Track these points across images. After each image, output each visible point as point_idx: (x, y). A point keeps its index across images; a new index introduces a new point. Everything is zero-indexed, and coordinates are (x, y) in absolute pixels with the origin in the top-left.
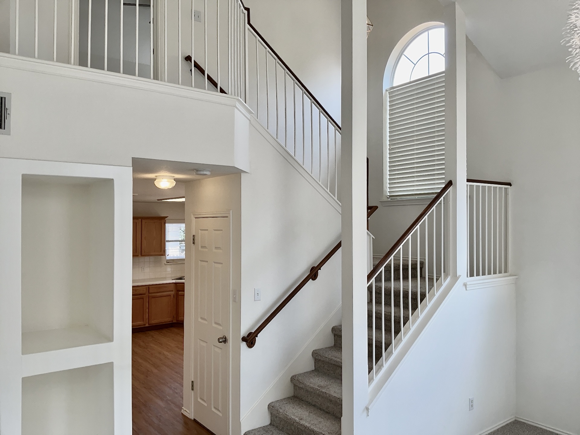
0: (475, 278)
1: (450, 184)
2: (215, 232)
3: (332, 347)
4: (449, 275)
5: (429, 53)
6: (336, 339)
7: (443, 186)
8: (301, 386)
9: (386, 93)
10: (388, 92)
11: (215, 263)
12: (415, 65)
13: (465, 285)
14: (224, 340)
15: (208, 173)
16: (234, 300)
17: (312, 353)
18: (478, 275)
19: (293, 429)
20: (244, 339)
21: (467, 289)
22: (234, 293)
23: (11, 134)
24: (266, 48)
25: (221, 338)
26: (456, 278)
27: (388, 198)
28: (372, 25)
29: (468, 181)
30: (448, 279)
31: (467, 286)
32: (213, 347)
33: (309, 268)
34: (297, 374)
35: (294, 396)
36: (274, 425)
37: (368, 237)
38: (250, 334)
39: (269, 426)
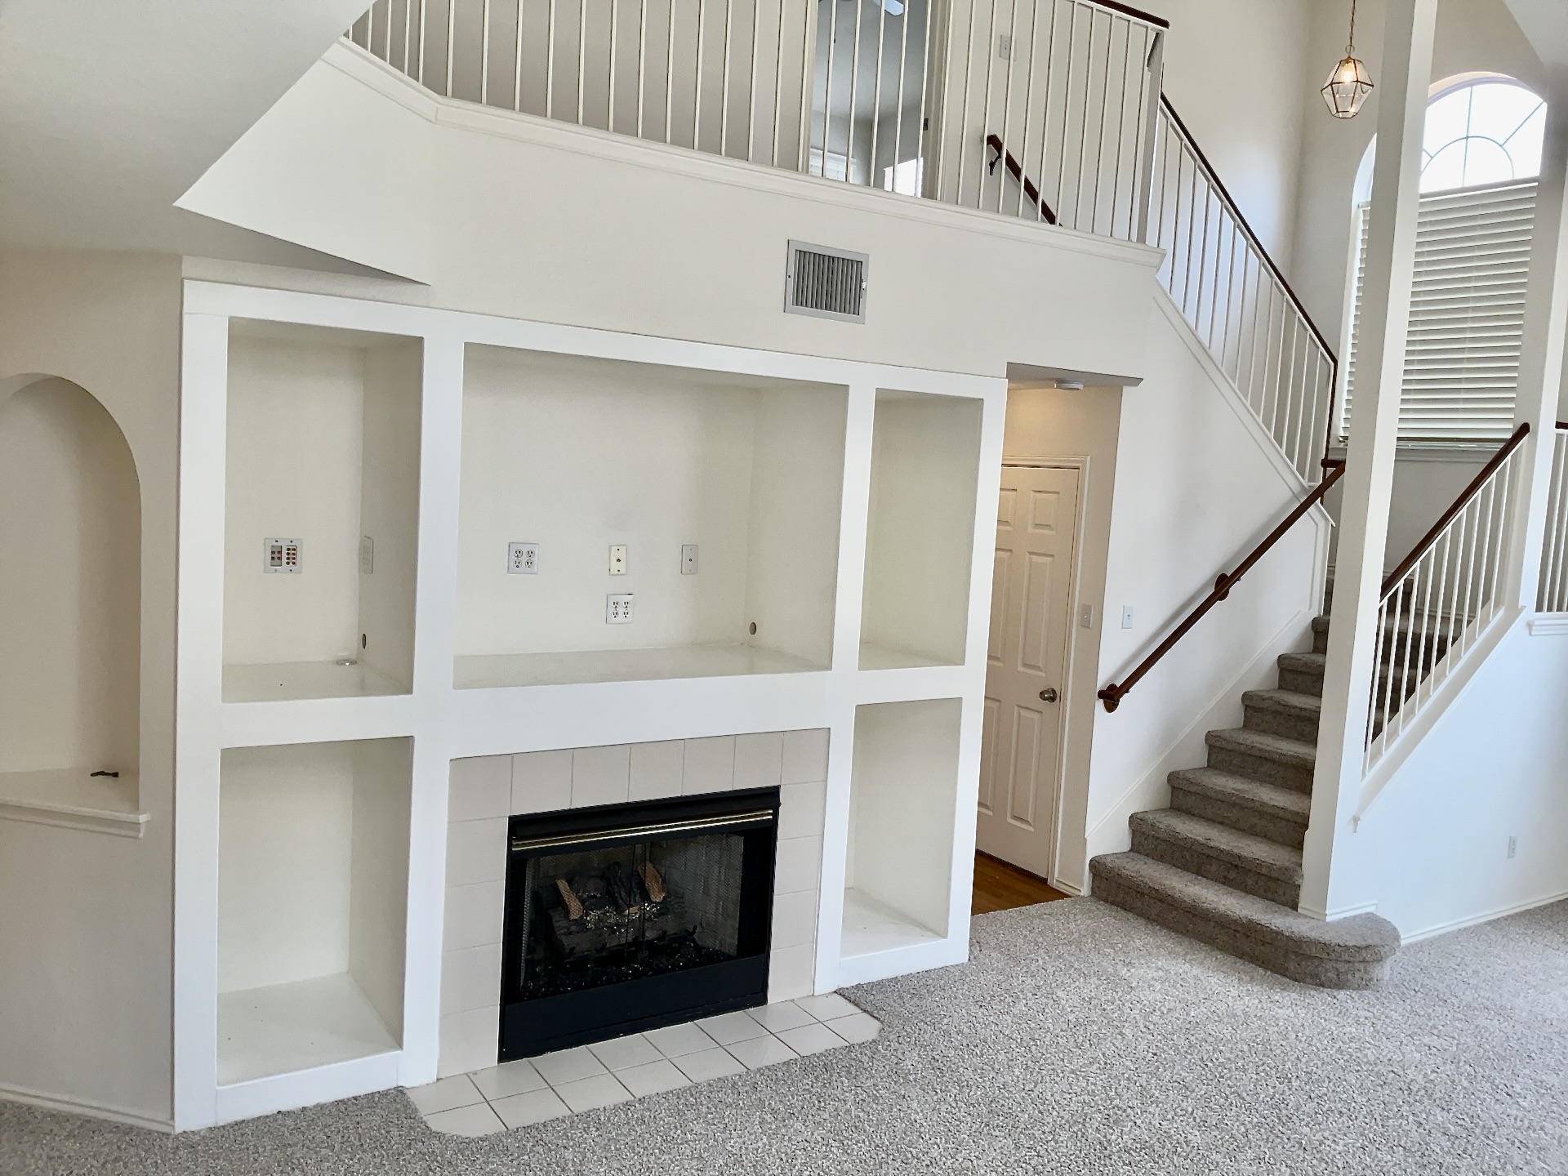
0: (1545, 613)
1: (1524, 430)
2: (1038, 495)
3: (1240, 729)
4: (1503, 605)
5: (1467, 138)
6: (1248, 715)
7: (1509, 436)
8: (1193, 789)
9: (1357, 212)
10: (1361, 210)
11: (1031, 553)
12: (1432, 158)
13: (1530, 626)
14: (1050, 696)
15: (1080, 386)
16: (1085, 624)
17: (1206, 735)
18: (1550, 609)
19: (1188, 857)
20: (1101, 695)
21: (1533, 633)
22: (1086, 610)
23: (866, 322)
24: (1181, 140)
25: (1047, 691)
26: (1515, 611)
27: (1340, 441)
28: (1373, 86)
29: (1559, 425)
30: (1501, 613)
31: (1534, 628)
32: (1016, 708)
33: (1215, 576)
34: (1178, 769)
35: (1171, 808)
36: (1139, 852)
37: (1322, 523)
38: (1112, 687)
39: (1132, 854)
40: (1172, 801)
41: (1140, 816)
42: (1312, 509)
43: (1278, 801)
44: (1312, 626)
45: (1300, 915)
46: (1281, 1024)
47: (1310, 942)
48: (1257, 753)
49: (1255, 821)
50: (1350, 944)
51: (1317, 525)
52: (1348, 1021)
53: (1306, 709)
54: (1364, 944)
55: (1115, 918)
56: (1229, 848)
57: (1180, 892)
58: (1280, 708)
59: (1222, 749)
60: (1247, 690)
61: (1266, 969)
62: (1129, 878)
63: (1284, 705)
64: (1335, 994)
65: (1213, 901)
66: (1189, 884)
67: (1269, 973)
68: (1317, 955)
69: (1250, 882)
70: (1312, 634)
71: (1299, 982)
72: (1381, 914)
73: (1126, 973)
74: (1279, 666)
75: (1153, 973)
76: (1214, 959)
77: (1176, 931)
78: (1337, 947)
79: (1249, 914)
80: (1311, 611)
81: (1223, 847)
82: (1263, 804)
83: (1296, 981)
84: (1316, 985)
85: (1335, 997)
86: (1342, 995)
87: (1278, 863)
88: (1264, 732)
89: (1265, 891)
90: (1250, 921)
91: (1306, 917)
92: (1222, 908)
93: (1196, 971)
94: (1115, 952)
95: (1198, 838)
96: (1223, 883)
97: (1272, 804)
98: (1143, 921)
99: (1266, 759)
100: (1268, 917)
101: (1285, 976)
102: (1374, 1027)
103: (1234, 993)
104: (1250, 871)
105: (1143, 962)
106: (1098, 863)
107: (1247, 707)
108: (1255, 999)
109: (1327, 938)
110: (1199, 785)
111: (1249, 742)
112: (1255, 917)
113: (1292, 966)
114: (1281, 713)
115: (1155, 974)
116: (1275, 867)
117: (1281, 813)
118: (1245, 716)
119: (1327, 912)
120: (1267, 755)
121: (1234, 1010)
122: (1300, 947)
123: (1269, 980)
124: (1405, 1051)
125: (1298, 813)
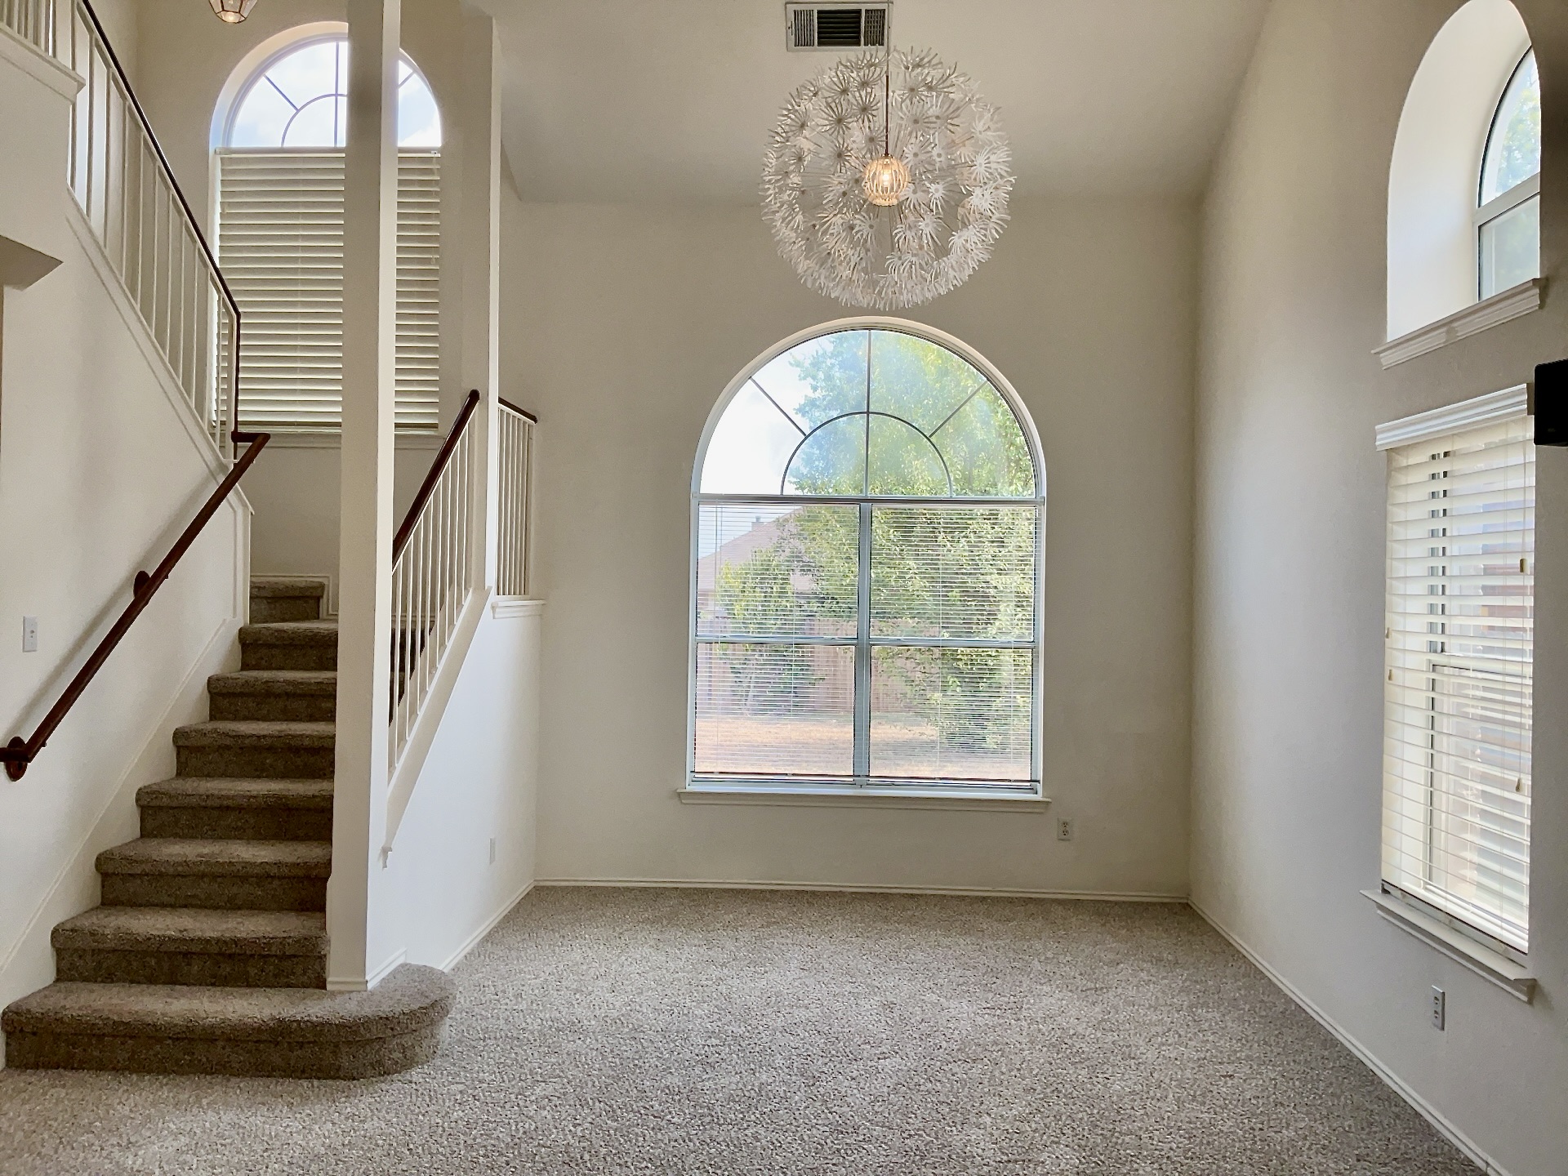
3: (177, 779)
8: (136, 870)
9: (214, 159)
10: (218, 157)
12: (298, 111)
17: (137, 795)
21: (496, 616)
26: (482, 592)
30: (470, 595)
31: (497, 610)
33: (132, 576)
34: (108, 847)
35: (103, 904)
36: (72, 980)
37: (240, 511)
38: (17, 741)
39: (62, 985)
40: (103, 897)
41: (68, 926)
42: (231, 495)
43: (265, 857)
44: (239, 638)
45: (333, 994)
46: (380, 1142)
47: (366, 1023)
48: (217, 803)
49: (235, 890)
50: (415, 1007)
51: (235, 512)
52: (447, 1104)
53: (264, 736)
54: (427, 1002)
55: (64, 1086)
56: (219, 934)
57: (164, 1015)
58: (228, 742)
59: (160, 808)
60: (177, 727)
61: (309, 1078)
62: (77, 1020)
63: (234, 737)
64: (408, 1077)
65: (216, 1012)
66: (169, 1000)
67: (316, 1083)
68: (379, 1036)
69: (253, 971)
70: (238, 647)
71: (358, 1080)
72: (417, 961)
73: (134, 1163)
74: (209, 692)
75: (172, 1145)
76: (238, 1091)
77: (165, 1072)
78: (402, 1017)
79: (275, 1013)
80: (236, 619)
81: (209, 934)
82: (246, 864)
83: (354, 1079)
84: (380, 1075)
85: (411, 1082)
86: (415, 1074)
87: (292, 935)
88: (209, 776)
89: (275, 976)
90: (281, 1021)
91: (341, 993)
92: (234, 1017)
93: (228, 1117)
94: (99, 1137)
95: (168, 933)
96: (213, 985)
97: (259, 861)
98: (107, 1077)
99: (228, 808)
100: (301, 1008)
101: (339, 1078)
102: (478, 1100)
103: (296, 1125)
104: (252, 956)
105: (148, 1134)
106: (16, 1013)
107: (179, 749)
108: (325, 1123)
109: (385, 1009)
110: (147, 861)
111: (202, 791)
112: (284, 1015)
113: (345, 1061)
114: (228, 747)
115: (175, 1144)
116: (290, 941)
117: (274, 871)
118: (178, 761)
119: (367, 978)
120: (230, 803)
121: (312, 1149)
122: (356, 1033)
123: (322, 1092)
124: (531, 1114)
125: (298, 864)
